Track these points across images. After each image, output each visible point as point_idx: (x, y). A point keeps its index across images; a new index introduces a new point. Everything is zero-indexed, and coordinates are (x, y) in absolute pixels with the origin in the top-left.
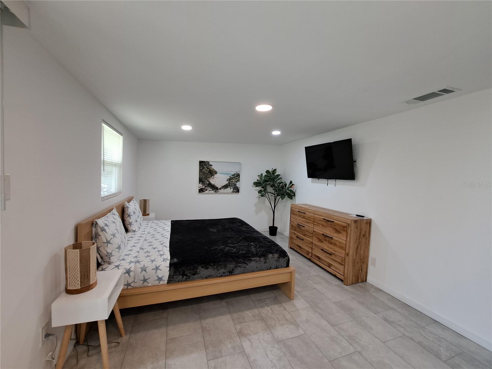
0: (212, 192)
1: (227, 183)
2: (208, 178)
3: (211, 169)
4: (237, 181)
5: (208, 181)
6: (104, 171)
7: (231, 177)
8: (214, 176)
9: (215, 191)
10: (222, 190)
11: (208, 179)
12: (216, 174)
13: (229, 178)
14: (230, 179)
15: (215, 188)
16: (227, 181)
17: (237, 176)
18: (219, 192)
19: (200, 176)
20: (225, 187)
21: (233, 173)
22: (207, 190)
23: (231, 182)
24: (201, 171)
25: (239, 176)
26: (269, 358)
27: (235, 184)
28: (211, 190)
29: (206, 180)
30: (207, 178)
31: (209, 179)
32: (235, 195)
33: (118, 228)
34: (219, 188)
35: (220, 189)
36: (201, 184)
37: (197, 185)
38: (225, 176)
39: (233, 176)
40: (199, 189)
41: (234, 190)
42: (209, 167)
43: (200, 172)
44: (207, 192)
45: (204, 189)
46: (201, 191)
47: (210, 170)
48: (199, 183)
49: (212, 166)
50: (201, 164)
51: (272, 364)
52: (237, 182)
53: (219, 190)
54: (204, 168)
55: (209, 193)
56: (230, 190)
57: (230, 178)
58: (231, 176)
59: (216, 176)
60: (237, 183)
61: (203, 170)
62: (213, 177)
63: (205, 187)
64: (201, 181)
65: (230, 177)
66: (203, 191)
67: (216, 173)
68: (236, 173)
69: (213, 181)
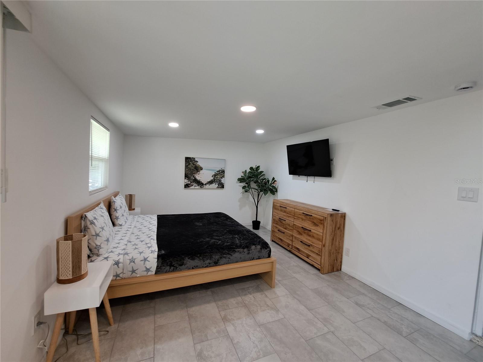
0: (198, 187)
1: (212, 178)
2: (194, 174)
3: (197, 165)
4: (222, 177)
5: (194, 177)
6: (92, 166)
7: (216, 174)
8: (199, 172)
9: (200, 187)
10: (208, 185)
11: (193, 175)
12: (202, 170)
13: (214, 174)
14: (215, 175)
15: (200, 184)
16: (212, 176)
17: (222, 173)
18: (204, 187)
19: (185, 172)
20: (211, 182)
21: (218, 170)
22: (192, 186)
23: (216, 178)
24: (186, 167)
25: (224, 173)
26: (251, 339)
27: (220, 180)
28: (197, 185)
29: (192, 175)
30: (192, 174)
31: (194, 175)
32: (220, 191)
33: (106, 222)
34: (204, 183)
35: (206, 184)
36: (187, 180)
37: (183, 181)
38: (210, 172)
39: (218, 172)
40: (185, 185)
41: (219, 185)
42: (195, 163)
43: (185, 168)
44: (192, 187)
46: (187, 186)
47: (196, 166)
48: (185, 179)
50: (187, 160)
51: (254, 345)
52: (222, 178)
53: (204, 186)
54: (190, 164)
55: (195, 189)
56: (215, 185)
58: (216, 173)
59: (201, 172)
60: (221, 179)
61: (189, 166)
62: (198, 173)
64: (186, 176)
65: (215, 173)
66: (189, 187)
67: (202, 169)
68: (221, 169)
69: (198, 177)
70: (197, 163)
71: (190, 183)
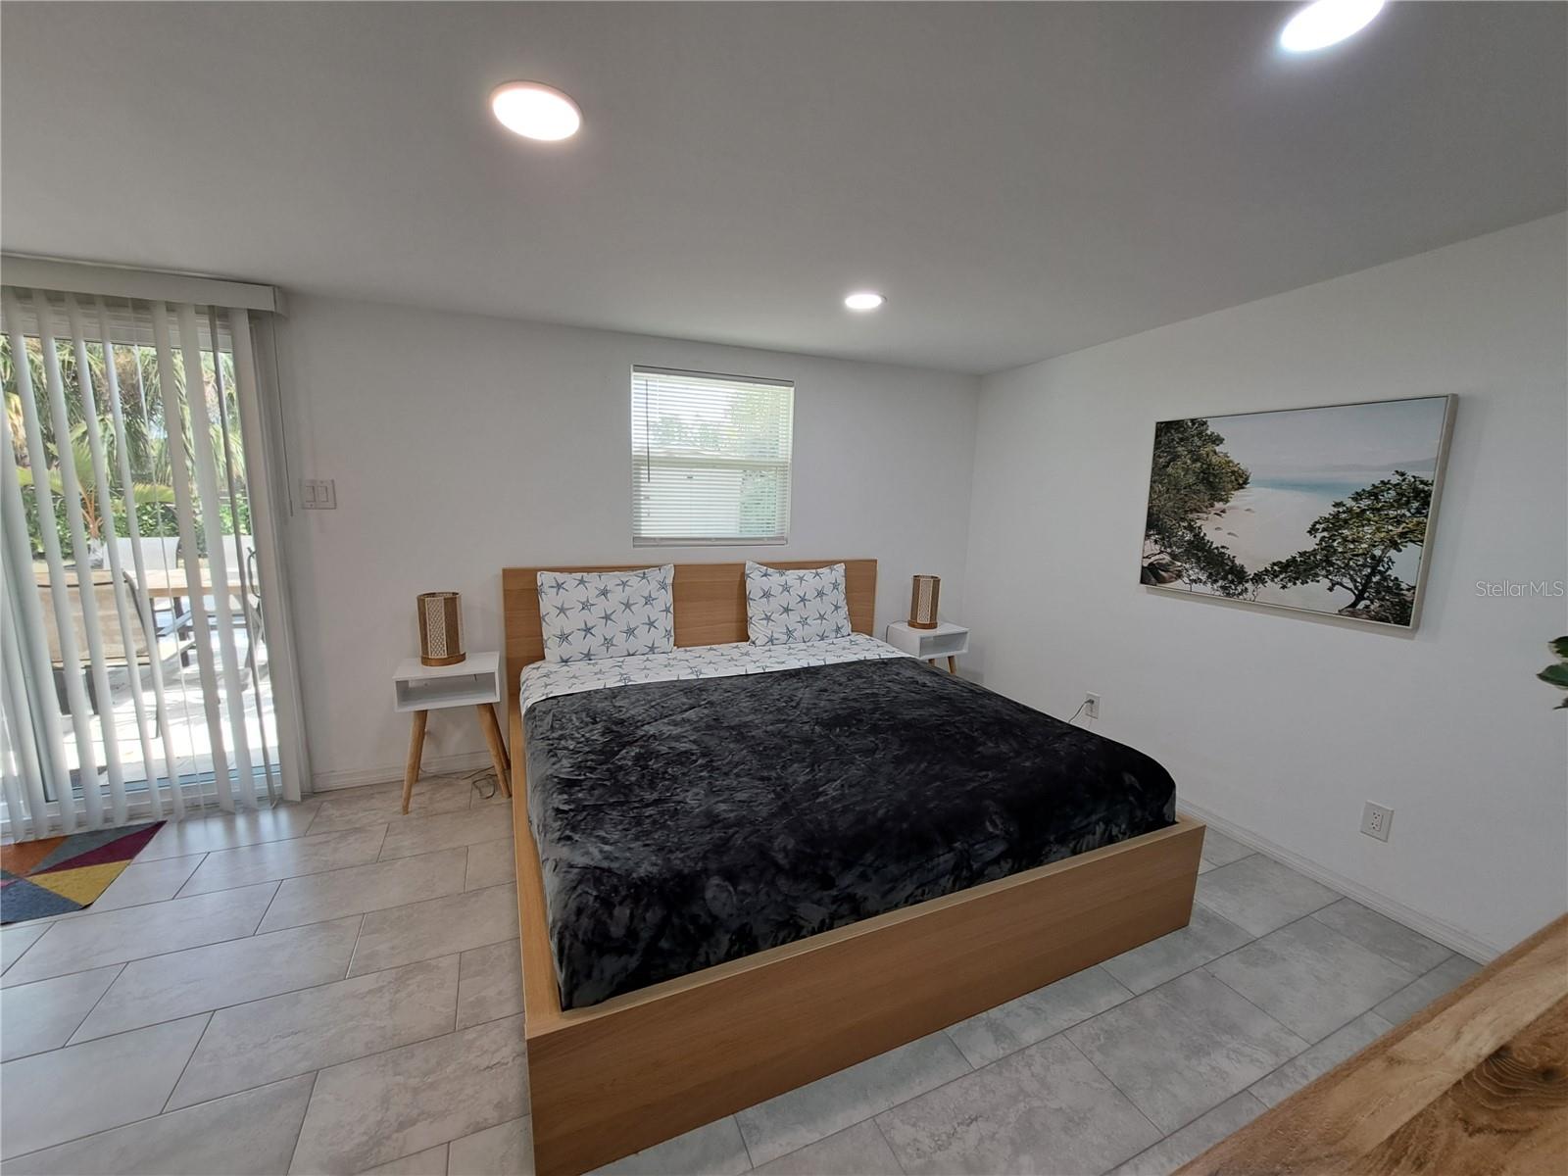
0: (1208, 589)
1: (1310, 544)
2: (1192, 511)
3: (1214, 459)
4: (1402, 535)
5: (1190, 528)
7: (1350, 510)
8: (1227, 501)
9: (1223, 588)
10: (1272, 587)
11: (1190, 516)
12: (1241, 487)
13: (1328, 510)
14: (1334, 523)
15: (1225, 573)
16: (1313, 531)
17: (1402, 500)
18: (1249, 595)
19: (1151, 500)
20: (1296, 570)
21: (1367, 481)
22: (1179, 576)
23: (1345, 539)
24: (1158, 472)
25: (1426, 503)
27: (1380, 560)
28: (1204, 578)
29: (1183, 520)
30: (1186, 511)
31: (1194, 515)
32: (1378, 642)
34: (1251, 571)
35: (1258, 578)
36: (1156, 542)
37: (1136, 548)
38: (1299, 498)
39: (1365, 503)
40: (1143, 567)
41: (1359, 598)
42: (1203, 452)
43: (1153, 482)
44: (1178, 584)
45: (1165, 567)
46: (1152, 574)
47: (1210, 465)
48: (1147, 536)
49: (1217, 440)
50: (1164, 440)
52: (1395, 545)
53: (1249, 585)
54: (1175, 457)
55: (1190, 595)
56: (1324, 594)
57: (1336, 516)
58: (1350, 503)
59: (1238, 499)
60: (1392, 553)
61: (1169, 470)
62: (1219, 505)
63: (1174, 557)
64: (1154, 524)
65: (1337, 505)
66: (1161, 580)
67: (1241, 481)
68: (1396, 479)
69: (1216, 530)
70: (1217, 449)
71: (1167, 558)
